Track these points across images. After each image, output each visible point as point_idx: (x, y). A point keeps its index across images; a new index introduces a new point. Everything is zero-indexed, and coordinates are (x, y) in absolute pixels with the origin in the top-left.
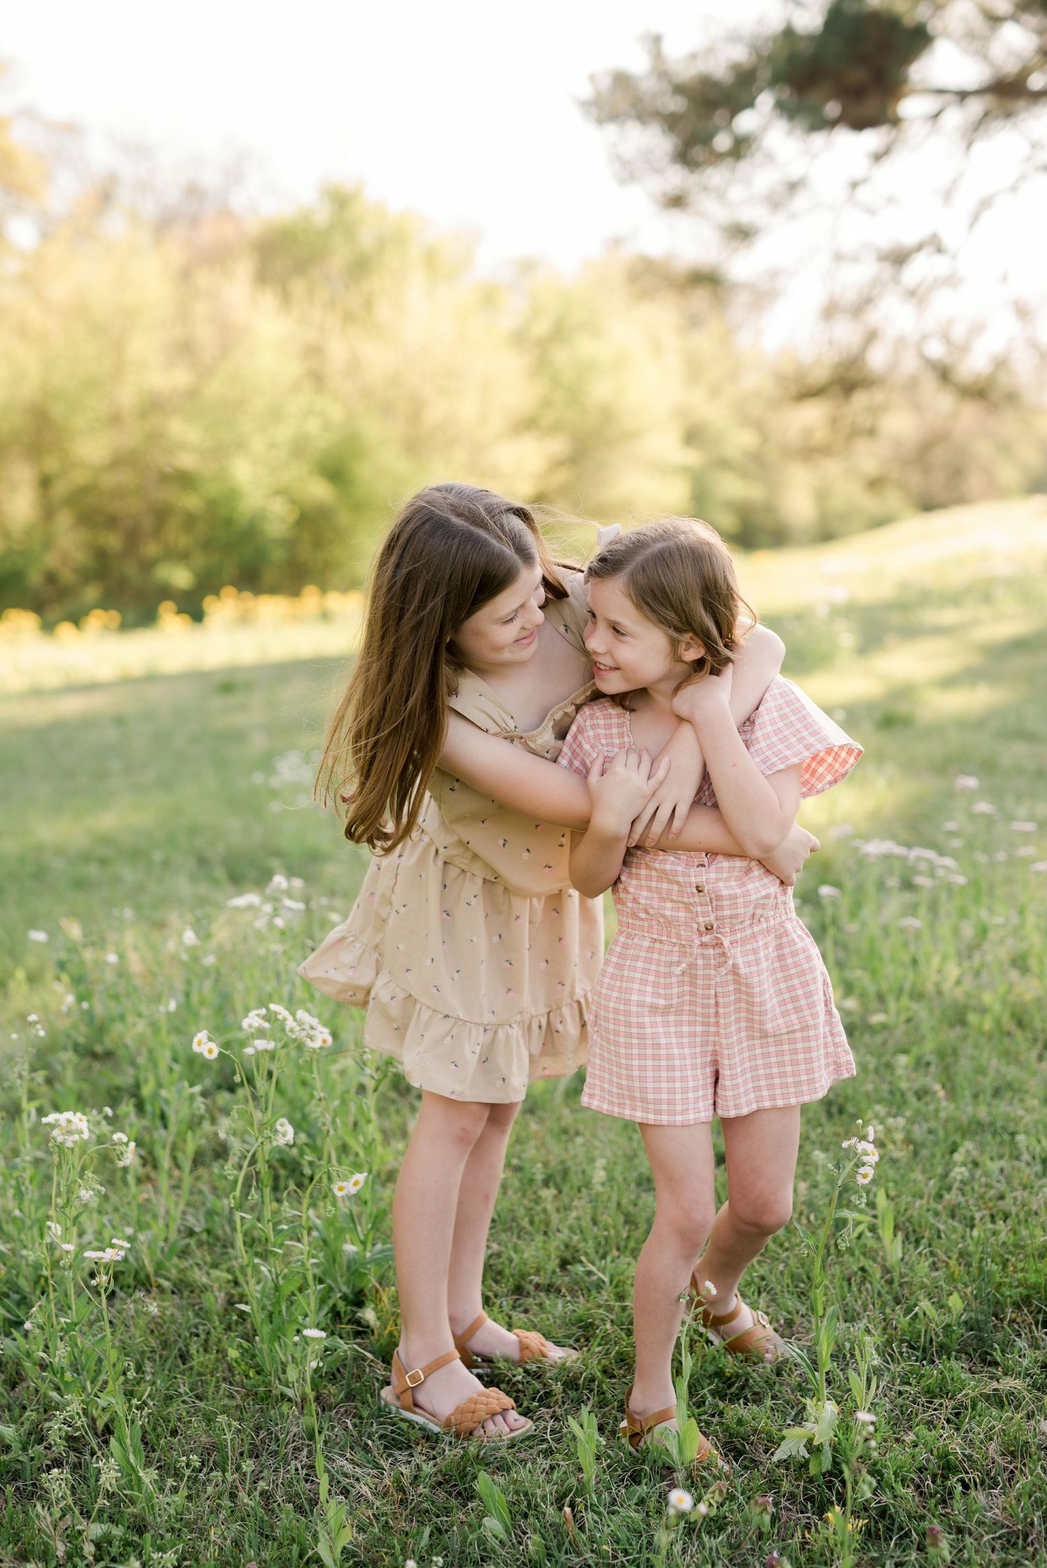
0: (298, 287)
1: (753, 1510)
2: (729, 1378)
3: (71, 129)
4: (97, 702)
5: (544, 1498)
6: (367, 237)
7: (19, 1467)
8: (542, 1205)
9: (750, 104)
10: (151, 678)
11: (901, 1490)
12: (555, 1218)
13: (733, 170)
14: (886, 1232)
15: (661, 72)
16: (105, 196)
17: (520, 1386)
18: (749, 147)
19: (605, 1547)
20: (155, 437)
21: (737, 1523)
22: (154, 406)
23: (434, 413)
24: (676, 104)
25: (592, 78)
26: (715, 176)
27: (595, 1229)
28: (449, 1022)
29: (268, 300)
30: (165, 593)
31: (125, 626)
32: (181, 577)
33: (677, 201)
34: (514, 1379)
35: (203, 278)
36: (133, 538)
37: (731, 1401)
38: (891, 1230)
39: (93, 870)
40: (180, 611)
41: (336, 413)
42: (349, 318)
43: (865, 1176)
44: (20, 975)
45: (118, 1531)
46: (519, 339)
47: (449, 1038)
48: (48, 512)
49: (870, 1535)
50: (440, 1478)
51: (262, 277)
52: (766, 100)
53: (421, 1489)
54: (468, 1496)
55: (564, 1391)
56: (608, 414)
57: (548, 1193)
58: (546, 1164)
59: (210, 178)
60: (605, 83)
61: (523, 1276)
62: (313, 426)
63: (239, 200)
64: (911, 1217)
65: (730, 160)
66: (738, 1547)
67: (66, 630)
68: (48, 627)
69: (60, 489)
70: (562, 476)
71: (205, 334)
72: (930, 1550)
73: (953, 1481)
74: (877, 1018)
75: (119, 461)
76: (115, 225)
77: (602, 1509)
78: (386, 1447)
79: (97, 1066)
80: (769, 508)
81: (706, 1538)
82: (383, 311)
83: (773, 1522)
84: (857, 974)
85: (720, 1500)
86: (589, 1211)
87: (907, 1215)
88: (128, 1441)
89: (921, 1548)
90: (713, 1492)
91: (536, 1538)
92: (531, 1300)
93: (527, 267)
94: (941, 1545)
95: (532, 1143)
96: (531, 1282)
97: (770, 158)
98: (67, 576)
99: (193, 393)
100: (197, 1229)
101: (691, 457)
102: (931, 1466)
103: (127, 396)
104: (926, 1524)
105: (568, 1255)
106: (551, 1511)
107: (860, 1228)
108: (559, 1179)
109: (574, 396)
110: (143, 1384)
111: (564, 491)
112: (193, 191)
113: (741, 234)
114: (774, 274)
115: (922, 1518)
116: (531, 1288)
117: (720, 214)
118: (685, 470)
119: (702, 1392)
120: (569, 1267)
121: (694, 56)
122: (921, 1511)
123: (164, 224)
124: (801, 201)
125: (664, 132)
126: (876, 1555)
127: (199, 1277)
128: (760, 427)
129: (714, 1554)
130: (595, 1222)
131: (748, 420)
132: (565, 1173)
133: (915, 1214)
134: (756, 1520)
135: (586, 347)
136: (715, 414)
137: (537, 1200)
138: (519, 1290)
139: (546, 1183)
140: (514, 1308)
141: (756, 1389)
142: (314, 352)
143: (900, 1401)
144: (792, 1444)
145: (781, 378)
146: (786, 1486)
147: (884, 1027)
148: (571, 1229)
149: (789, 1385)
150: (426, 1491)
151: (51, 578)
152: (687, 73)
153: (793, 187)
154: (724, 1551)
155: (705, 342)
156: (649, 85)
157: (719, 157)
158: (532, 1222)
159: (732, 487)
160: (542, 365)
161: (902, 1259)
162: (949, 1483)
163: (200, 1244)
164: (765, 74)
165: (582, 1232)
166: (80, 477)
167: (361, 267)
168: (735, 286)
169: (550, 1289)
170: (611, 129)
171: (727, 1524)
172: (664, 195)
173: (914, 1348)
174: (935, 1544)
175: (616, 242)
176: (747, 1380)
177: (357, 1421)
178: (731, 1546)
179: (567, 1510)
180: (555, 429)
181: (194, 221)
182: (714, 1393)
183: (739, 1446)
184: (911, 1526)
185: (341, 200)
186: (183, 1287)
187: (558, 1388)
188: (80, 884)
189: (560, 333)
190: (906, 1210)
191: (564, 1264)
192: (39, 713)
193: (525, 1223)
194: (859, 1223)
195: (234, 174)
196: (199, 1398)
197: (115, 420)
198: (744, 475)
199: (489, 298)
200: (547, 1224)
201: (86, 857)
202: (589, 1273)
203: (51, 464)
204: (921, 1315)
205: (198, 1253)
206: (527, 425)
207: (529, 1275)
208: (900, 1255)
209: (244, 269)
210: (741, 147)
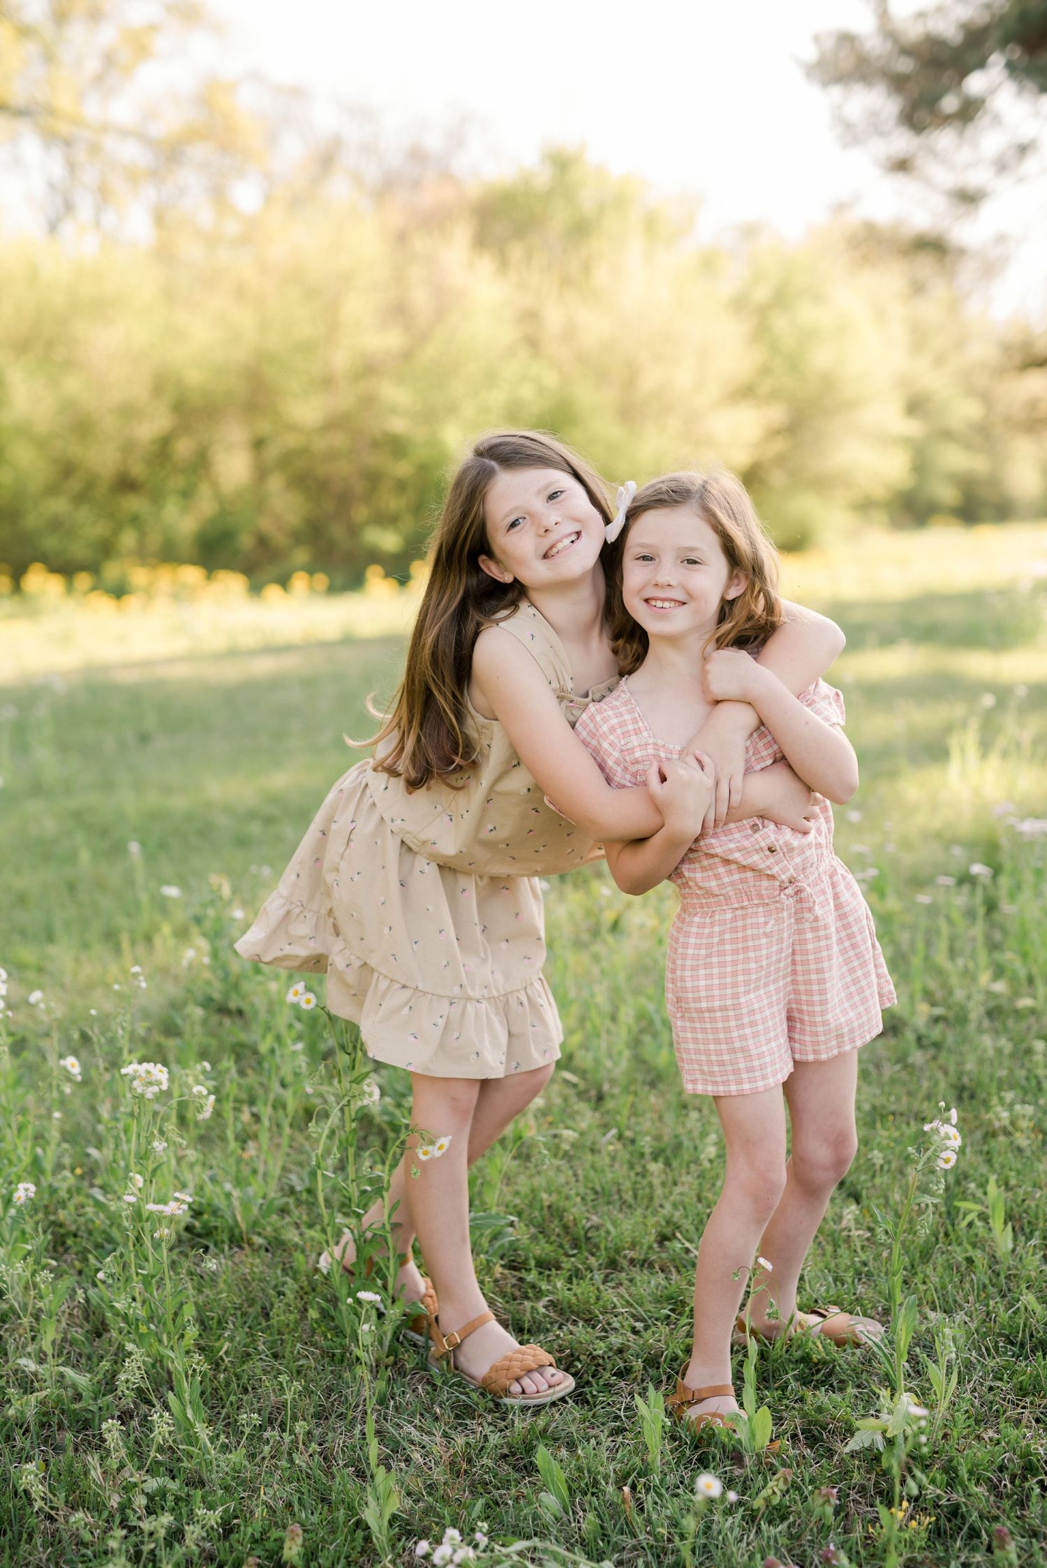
0: (516, 251)
1: (816, 1502)
2: (816, 1364)
3: (297, 93)
4: (288, 663)
5: (606, 1477)
6: (587, 200)
7: (89, 1416)
8: (649, 1179)
9: (981, 64)
10: (349, 640)
11: (975, 1489)
12: (659, 1191)
13: (961, 133)
14: (997, 1222)
15: (888, 31)
16: (327, 160)
17: (601, 1361)
18: (977, 110)
19: (660, 1530)
20: (369, 401)
21: (799, 1514)
22: (368, 369)
23: (649, 380)
24: (905, 65)
25: (817, 39)
26: (944, 139)
27: (700, 1206)
28: (408, 993)
29: (486, 264)
30: (375, 557)
31: (333, 590)
32: (389, 541)
33: (902, 165)
34: (595, 1353)
35: (420, 243)
36: (344, 500)
37: (816, 1388)
38: (1002, 1220)
39: (255, 828)
40: (388, 575)
41: (551, 379)
42: (566, 282)
43: (947, 1161)
44: (166, 929)
45: (173, 1486)
46: (738, 304)
47: (406, 1009)
48: (261, 473)
49: (937, 1533)
50: (506, 1451)
51: (481, 241)
52: (997, 62)
53: (485, 1461)
54: (531, 1469)
55: (645, 1368)
56: (828, 382)
57: (655, 1167)
58: (658, 1138)
59: (434, 142)
60: (829, 43)
61: (618, 1251)
62: (527, 392)
63: (462, 165)
64: (1029, 1207)
65: (958, 124)
66: (798, 1538)
67: (273, 592)
68: (256, 589)
69: (273, 451)
70: (779, 445)
71: (420, 298)
72: (997, 1552)
73: (1032, 1482)
74: (1025, 1002)
75: (331, 425)
76: (339, 189)
77: (663, 1491)
78: (457, 1417)
79: (227, 1022)
80: (994, 481)
81: (764, 1526)
82: (601, 276)
83: (837, 1513)
84: (1008, 956)
85: (785, 1488)
86: (695, 1187)
87: (1025, 1206)
88: (187, 1396)
89: (989, 1549)
90: (778, 1480)
91: (591, 1516)
92: (623, 1275)
93: (750, 231)
94: (1008, 1547)
95: (648, 1116)
96: (625, 1257)
97: (997, 120)
98: (279, 539)
99: (407, 355)
100: (298, 1188)
101: (912, 428)
102: (1011, 1466)
103: (341, 360)
104: (996, 1526)
105: (668, 1231)
106: (611, 1489)
107: (969, 1218)
108: (669, 1152)
109: (794, 364)
110: (222, 1340)
111: (781, 460)
112: (417, 155)
113: (968, 198)
114: (1001, 239)
115: (996, 1519)
116: (625, 1263)
117: (945, 178)
118: (907, 441)
119: (785, 1377)
120: (667, 1243)
121: (921, 15)
122: (995, 1512)
123: (385, 189)
124: (1030, 165)
125: (889, 94)
126: (942, 1554)
127: (292, 1236)
128: (986, 398)
129: (772, 1542)
130: (699, 1199)
131: (971, 391)
132: (678, 1147)
133: (1033, 1204)
134: (817, 1512)
135: (808, 314)
136: (937, 382)
137: (644, 1174)
138: (613, 1264)
139: (655, 1158)
140: (605, 1281)
141: (844, 1377)
142: (531, 316)
143: (990, 1397)
144: (867, 1434)
145: (1007, 348)
146: (857, 1478)
147: (1033, 1011)
148: (675, 1206)
149: (877, 1374)
150: (490, 1463)
151: (263, 542)
152: (914, 32)
153: (1024, 149)
154: (783, 1541)
155: (930, 309)
156: (874, 45)
157: (946, 120)
158: (635, 1196)
159: (955, 459)
160: (761, 331)
161: (1013, 1251)
162: (1027, 1485)
163: (299, 1203)
164: (996, 34)
165: (684, 1208)
166: (292, 441)
167: (580, 230)
168: (962, 252)
169: (646, 1264)
170: (836, 92)
171: (789, 1514)
172: (888, 158)
173: (1012, 1344)
174: (1002, 1547)
175: (840, 208)
176: (834, 1367)
177: (429, 1388)
178: (791, 1537)
179: (626, 1489)
180: (773, 396)
181: (416, 185)
182: (796, 1378)
183: (816, 1433)
184: (983, 1526)
185: (562, 163)
186: (276, 1245)
187: (638, 1364)
188: (243, 842)
189: (781, 300)
190: (1023, 1201)
191: (663, 1239)
192: (231, 673)
193: (628, 1197)
194: (970, 1212)
195: (457, 139)
196: (275, 1356)
197: (327, 382)
198: (968, 446)
199: (708, 263)
200: (651, 1198)
201: (252, 815)
202: (687, 1251)
203: (264, 427)
204: (1023, 1309)
205: (296, 1213)
206: (745, 393)
207: (624, 1249)
208: (1010, 1246)
209: (462, 233)
210: (969, 111)
